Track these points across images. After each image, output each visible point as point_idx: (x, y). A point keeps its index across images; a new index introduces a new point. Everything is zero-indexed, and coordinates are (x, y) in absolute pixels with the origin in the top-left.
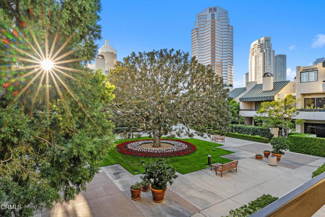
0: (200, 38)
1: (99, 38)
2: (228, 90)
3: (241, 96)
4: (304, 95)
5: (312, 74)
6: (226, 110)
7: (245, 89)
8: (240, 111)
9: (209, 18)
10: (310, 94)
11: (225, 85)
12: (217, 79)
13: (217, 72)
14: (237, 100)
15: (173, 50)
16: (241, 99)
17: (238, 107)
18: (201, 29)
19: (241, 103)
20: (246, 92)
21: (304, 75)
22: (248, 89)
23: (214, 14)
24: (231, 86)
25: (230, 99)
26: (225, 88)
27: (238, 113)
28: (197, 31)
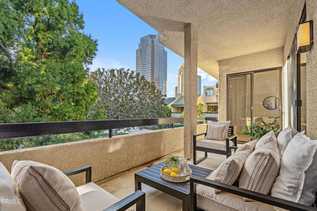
0: (143, 55)
1: (91, 63)
2: (164, 99)
3: (172, 103)
4: (207, 103)
5: (212, 91)
6: (163, 112)
7: (174, 98)
8: (172, 114)
9: (150, 43)
10: (210, 103)
11: (162, 96)
12: (158, 91)
13: (156, 85)
14: (169, 106)
15: (129, 70)
16: (172, 106)
17: (170, 111)
18: (143, 50)
19: (172, 108)
20: (176, 100)
21: (208, 91)
22: (177, 99)
23: (154, 41)
24: (166, 96)
25: (165, 105)
26: (163, 97)
27: (170, 115)
28: (141, 51)
